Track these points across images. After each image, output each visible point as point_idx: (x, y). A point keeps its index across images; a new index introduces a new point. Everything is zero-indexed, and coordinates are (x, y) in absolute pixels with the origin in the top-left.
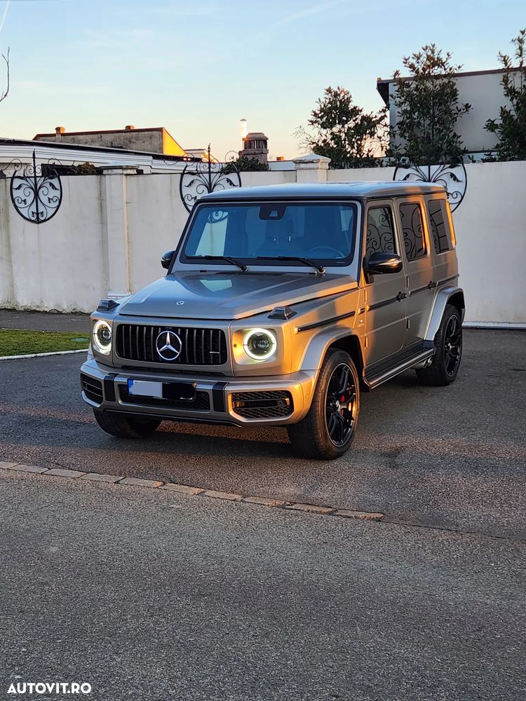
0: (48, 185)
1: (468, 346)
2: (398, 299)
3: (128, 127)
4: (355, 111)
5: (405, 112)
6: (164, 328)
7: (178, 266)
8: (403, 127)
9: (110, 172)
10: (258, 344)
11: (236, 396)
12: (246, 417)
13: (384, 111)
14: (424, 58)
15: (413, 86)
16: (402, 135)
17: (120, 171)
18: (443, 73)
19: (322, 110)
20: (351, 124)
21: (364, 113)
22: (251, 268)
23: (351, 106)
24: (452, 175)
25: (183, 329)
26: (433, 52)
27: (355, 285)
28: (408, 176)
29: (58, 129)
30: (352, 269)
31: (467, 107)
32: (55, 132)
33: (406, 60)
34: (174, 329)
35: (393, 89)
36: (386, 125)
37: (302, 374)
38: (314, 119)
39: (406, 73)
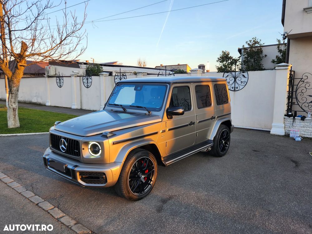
2: (190, 125)
3: (178, 64)
4: (231, 58)
5: (246, 57)
8: (245, 62)
9: (139, 74)
11: (81, 173)
13: (239, 57)
14: (252, 41)
15: (249, 50)
16: (244, 65)
17: (141, 74)
18: (259, 45)
19: (220, 57)
20: (230, 61)
21: (233, 58)
23: (229, 56)
24: (243, 75)
25: (68, 139)
26: (255, 40)
27: (160, 120)
28: (228, 76)
29: (161, 65)
31: (266, 56)
33: (247, 42)
34: (65, 138)
35: (242, 51)
36: (240, 62)
37: (115, 163)
38: (218, 60)
39: (247, 46)
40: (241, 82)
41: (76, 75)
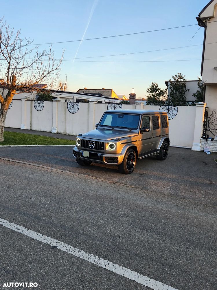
0: (76, 104)
1: (170, 151)
2: (150, 138)
3: (103, 89)
4: (159, 89)
5: (172, 90)
6: (91, 141)
7: (99, 127)
8: (171, 94)
9: (91, 102)
10: (112, 146)
11: (106, 157)
12: (107, 162)
13: (166, 89)
14: (178, 76)
15: (175, 83)
16: (170, 96)
17: (93, 102)
18: (183, 80)
19: (150, 88)
20: (158, 92)
21: (161, 90)
22: (115, 129)
23: (158, 87)
24: (174, 109)
25: (95, 142)
26: (180, 75)
27: (138, 134)
28: (163, 108)
29: (85, 88)
30: (137, 131)
31: (188, 90)
32: (84, 89)
33: (173, 77)
34: (94, 141)
35: (169, 84)
36: (167, 93)
37: (121, 154)
38: (148, 90)
39: (173, 80)
40: (173, 113)
41: (27, 99)
